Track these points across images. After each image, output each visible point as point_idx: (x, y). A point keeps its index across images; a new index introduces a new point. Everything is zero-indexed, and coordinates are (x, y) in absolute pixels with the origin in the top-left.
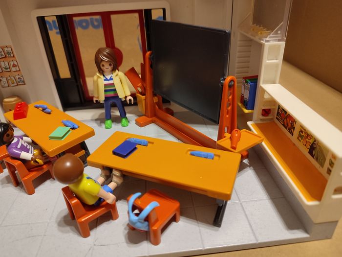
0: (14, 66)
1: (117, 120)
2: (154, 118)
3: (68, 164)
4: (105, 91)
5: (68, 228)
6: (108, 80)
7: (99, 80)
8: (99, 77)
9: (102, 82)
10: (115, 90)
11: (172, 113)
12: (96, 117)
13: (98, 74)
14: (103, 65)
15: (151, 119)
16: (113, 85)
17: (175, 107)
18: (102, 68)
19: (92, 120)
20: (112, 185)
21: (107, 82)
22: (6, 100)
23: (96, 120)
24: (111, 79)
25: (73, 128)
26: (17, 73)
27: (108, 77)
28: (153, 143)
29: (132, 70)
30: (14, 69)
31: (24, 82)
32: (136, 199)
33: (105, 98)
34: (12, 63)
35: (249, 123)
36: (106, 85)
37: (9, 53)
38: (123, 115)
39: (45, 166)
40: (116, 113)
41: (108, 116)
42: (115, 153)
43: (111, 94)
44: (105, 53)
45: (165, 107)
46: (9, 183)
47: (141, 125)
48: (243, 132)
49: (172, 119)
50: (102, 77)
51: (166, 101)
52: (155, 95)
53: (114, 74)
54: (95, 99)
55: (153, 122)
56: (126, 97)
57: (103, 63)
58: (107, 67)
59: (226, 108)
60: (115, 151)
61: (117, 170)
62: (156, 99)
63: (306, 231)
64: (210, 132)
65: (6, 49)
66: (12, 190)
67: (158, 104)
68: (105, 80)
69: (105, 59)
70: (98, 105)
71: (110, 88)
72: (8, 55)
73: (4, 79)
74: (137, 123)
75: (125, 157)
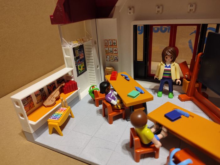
0: (115, 50)
1: (166, 93)
2: (192, 98)
3: (140, 116)
4: (164, 73)
5: (127, 152)
6: (168, 67)
7: (162, 66)
8: (162, 64)
9: (163, 68)
10: (170, 74)
11: (207, 97)
12: (153, 88)
13: (162, 62)
14: (167, 58)
15: (190, 98)
16: (170, 70)
17: (210, 93)
18: (166, 59)
19: (150, 89)
20: (160, 136)
21: (166, 68)
22: (107, 68)
23: (152, 89)
24: (169, 67)
25: (141, 93)
26: (115, 55)
27: (168, 65)
28: (193, 117)
29: (185, 63)
30: (114, 52)
31: (118, 60)
32: (177, 153)
33: (163, 77)
34: (114, 49)
36: (165, 70)
37: (114, 43)
38: (171, 90)
39: (121, 111)
40: (167, 88)
41: (161, 89)
43: (167, 76)
44: (170, 50)
45: (203, 91)
46: (100, 113)
47: (182, 100)
49: (206, 101)
50: (164, 64)
51: (204, 87)
52: (197, 82)
53: (172, 64)
54: (155, 77)
55: (191, 100)
56: (176, 80)
57: (167, 56)
58: (169, 59)
60: (166, 115)
61: (165, 127)
62: (197, 85)
65: (114, 41)
66: (101, 118)
67: (198, 89)
68: (165, 67)
69: (169, 54)
70: (156, 81)
71: (168, 73)
72: (114, 44)
73: (108, 57)
74: (179, 98)
75: (172, 121)
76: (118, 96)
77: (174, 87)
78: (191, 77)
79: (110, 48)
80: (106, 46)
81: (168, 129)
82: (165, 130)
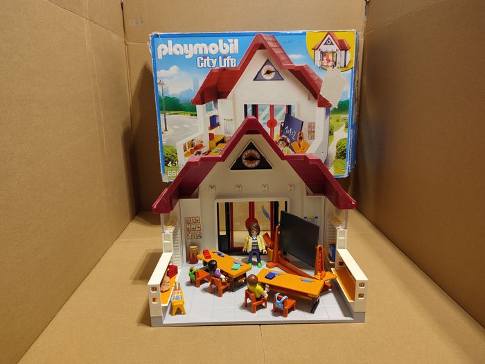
0: (198, 227)
1: (255, 264)
2: (278, 264)
4: (252, 246)
5: (244, 310)
6: (255, 240)
8: (249, 238)
9: (251, 241)
10: (258, 246)
11: (288, 261)
13: (249, 236)
15: (276, 264)
16: (257, 243)
17: (290, 257)
18: (252, 233)
22: (190, 247)
26: (198, 232)
27: (255, 238)
28: (281, 275)
29: (267, 234)
30: (197, 229)
31: (201, 237)
33: (252, 249)
35: (332, 269)
37: (197, 220)
38: (259, 260)
40: (255, 259)
41: (250, 261)
42: (266, 277)
43: (255, 248)
44: (255, 225)
45: (284, 257)
47: (269, 267)
48: (328, 273)
49: (289, 265)
50: (251, 238)
51: (285, 253)
52: (279, 250)
53: (258, 237)
54: (244, 250)
55: (277, 266)
56: (263, 250)
57: (253, 231)
58: (255, 233)
59: (318, 259)
62: (279, 252)
63: (352, 318)
64: (311, 273)
65: (196, 218)
67: (280, 255)
68: (253, 240)
69: (255, 229)
70: (245, 254)
71: (255, 245)
72: (197, 222)
73: (190, 235)
74: (267, 266)
75: (271, 279)
76: (222, 272)
77: (261, 257)
78: (273, 246)
79: (192, 227)
80: (188, 223)
81: (269, 285)
82: (268, 286)
